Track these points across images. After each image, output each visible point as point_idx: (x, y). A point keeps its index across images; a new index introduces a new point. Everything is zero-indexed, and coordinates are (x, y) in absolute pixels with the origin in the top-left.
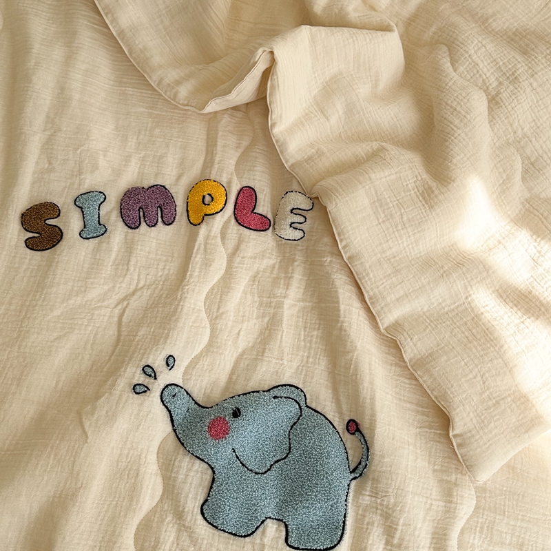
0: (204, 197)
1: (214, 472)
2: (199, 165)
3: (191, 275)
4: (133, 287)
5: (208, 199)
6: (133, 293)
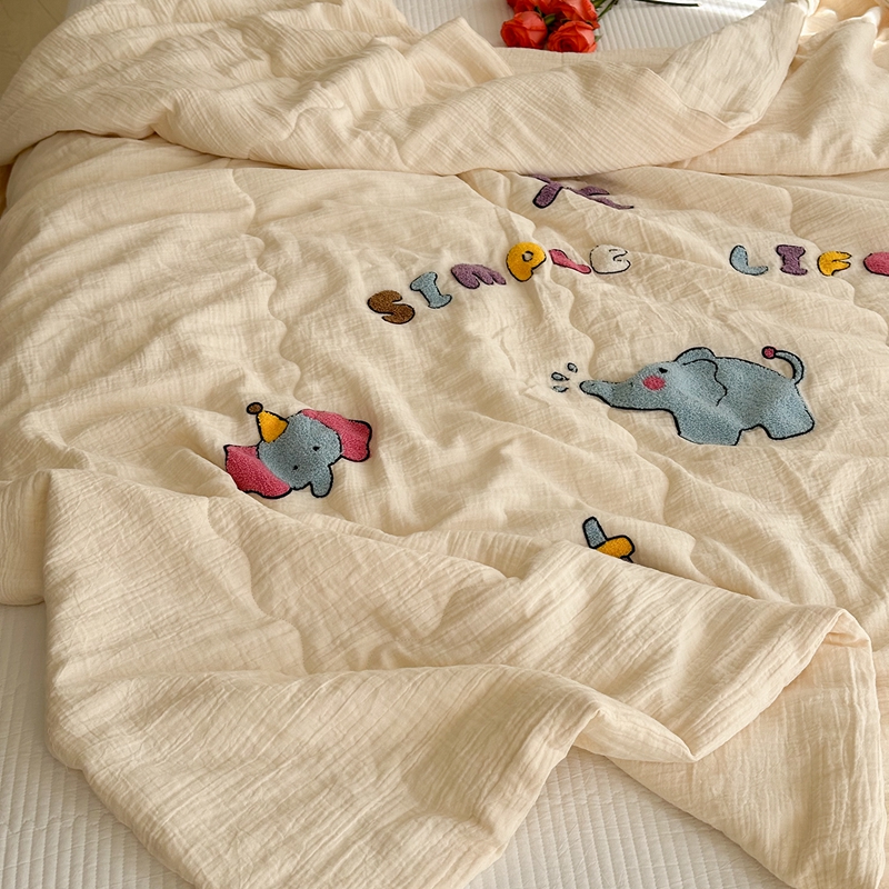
0: (523, 256)
1: (672, 413)
2: (503, 240)
3: (547, 308)
4: (499, 327)
5: (527, 256)
6: (502, 330)
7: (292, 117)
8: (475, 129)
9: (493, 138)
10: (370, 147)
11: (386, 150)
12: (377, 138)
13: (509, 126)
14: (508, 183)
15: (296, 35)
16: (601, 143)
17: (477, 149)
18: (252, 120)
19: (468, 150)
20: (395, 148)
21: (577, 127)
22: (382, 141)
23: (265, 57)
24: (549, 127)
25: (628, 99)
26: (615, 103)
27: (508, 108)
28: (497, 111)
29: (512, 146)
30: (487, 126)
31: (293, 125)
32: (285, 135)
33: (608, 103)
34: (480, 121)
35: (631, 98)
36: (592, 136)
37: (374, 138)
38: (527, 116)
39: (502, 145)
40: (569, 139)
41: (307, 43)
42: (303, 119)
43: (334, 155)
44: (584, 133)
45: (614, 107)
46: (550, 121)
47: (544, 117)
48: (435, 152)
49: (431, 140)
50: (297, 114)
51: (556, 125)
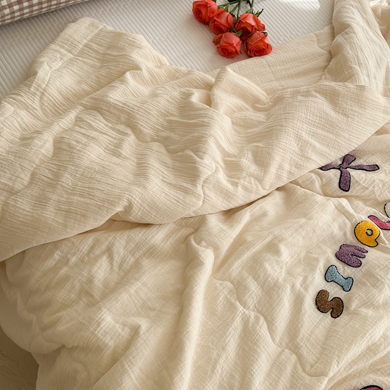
5: (369, 232)
7: (199, 190)
8: (292, 154)
9: (303, 156)
10: (246, 189)
11: (255, 187)
12: (248, 182)
13: (308, 145)
14: (319, 178)
15: (141, 110)
16: (354, 137)
17: (298, 166)
18: (177, 201)
19: (293, 168)
20: (258, 184)
21: (342, 133)
22: (251, 183)
23: (129, 131)
24: (327, 137)
25: (361, 107)
26: (355, 111)
27: (304, 134)
28: (299, 138)
29: (314, 156)
30: (297, 150)
31: (202, 195)
32: (201, 203)
33: (352, 113)
34: (294, 148)
35: (362, 106)
36: (350, 135)
37: (246, 183)
38: (314, 135)
39: (309, 159)
40: (339, 141)
41: (150, 113)
42: (205, 188)
43: (229, 202)
44: (346, 135)
45: (356, 114)
46: (327, 134)
47: (323, 133)
48: (278, 177)
49: (275, 172)
50: (200, 186)
51: (331, 135)
